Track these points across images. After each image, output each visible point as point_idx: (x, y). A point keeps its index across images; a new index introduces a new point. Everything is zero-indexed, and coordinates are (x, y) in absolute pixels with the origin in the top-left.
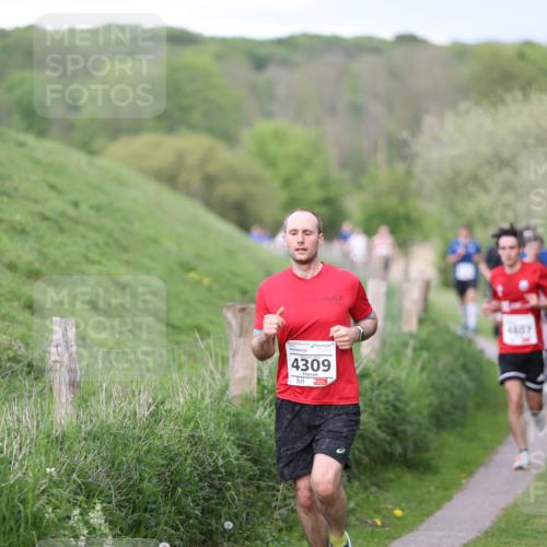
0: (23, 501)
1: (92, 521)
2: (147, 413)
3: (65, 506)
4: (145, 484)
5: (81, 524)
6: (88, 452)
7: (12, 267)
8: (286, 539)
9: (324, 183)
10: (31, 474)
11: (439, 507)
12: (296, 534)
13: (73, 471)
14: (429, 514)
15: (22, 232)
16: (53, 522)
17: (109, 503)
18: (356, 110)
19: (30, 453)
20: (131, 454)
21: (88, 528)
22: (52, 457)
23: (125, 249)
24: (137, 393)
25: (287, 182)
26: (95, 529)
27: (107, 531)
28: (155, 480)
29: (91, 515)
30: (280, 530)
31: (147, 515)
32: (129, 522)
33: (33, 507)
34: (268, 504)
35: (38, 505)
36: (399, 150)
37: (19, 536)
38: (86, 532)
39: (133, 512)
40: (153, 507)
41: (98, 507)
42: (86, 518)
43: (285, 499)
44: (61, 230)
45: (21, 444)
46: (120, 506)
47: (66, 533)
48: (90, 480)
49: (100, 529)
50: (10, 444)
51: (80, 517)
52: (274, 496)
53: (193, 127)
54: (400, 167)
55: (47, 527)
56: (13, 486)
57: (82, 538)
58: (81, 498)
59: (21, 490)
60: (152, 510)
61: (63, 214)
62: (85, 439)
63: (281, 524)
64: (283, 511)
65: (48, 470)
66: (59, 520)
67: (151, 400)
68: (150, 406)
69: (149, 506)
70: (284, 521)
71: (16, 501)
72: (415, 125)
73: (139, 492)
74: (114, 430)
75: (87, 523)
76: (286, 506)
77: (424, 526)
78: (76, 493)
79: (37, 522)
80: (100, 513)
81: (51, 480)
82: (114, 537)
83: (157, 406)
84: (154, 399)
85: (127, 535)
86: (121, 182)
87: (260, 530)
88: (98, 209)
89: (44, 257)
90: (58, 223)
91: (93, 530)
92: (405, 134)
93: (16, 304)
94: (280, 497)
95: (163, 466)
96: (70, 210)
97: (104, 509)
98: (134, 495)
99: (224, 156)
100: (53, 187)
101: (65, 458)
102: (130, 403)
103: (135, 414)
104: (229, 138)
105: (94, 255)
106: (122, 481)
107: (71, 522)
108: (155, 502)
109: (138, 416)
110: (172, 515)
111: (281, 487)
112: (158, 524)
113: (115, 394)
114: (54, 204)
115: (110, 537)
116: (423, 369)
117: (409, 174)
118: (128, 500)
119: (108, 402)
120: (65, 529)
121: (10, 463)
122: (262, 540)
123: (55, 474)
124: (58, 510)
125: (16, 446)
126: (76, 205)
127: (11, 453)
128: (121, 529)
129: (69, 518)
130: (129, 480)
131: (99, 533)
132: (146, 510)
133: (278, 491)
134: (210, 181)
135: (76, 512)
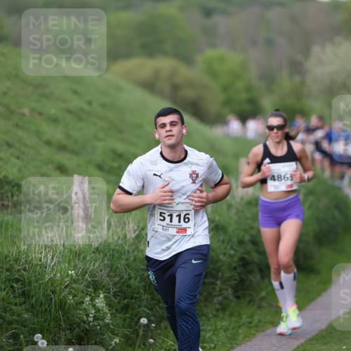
0: (54, 292)
1: (97, 305)
2: (133, 236)
3: (80, 295)
4: (132, 281)
5: (91, 307)
6: (96, 261)
7: (48, 143)
8: (221, 316)
9: (249, 89)
10: (59, 275)
11: (319, 295)
12: (228, 313)
13: (86, 272)
14: (313, 299)
15: (55, 121)
16: (73, 305)
17: (109, 293)
18: (270, 43)
19: (59, 261)
20: (123, 262)
21: (95, 309)
22: (72, 264)
23: (121, 131)
24: (127, 222)
25: (225, 89)
26: (99, 310)
27: (107, 311)
28: (139, 279)
29: (97, 301)
30: (218, 310)
31: (133, 301)
32: (122, 305)
33: (59, 296)
34: (210, 294)
35: (63, 295)
36: (297, 68)
37: (51, 315)
38: (93, 312)
39: (125, 299)
40: (137, 296)
41: (102, 296)
42: (94, 303)
43: (221, 290)
44: (80, 119)
45: (53, 256)
46: (115, 295)
47: (81, 312)
48: (97, 279)
49: (103, 310)
50: (46, 256)
51: (90, 302)
52: (214, 288)
53: (165, 54)
54: (297, 79)
55: (69, 309)
56: (47, 282)
57: (91, 315)
58: (90, 290)
59: (52, 285)
60: (136, 298)
61: (82, 109)
62: (94, 252)
63: (218, 306)
64: (220, 298)
65: (70, 272)
66: (76, 304)
67: (136, 228)
68: (135, 231)
69: (135, 295)
70: (221, 304)
71: (49, 291)
72: (307, 52)
73: (129, 286)
74: (113, 247)
75: (94, 306)
76: (221, 295)
77: (310, 307)
78: (88, 287)
79: (62, 305)
80: (103, 300)
81: (71, 278)
82: (111, 314)
83: (140, 231)
84: (138, 227)
85: (120, 313)
86: (119, 89)
87: (205, 310)
88: (104, 106)
89: (68, 136)
90: (78, 115)
91: (98, 310)
92: (300, 58)
93: (50, 166)
94: (218, 288)
95: (143, 269)
96: (86, 107)
97: (105, 297)
98: (125, 288)
99: (185, 72)
100: (75, 92)
101: (80, 265)
102: (122, 229)
103: (125, 236)
104: (188, 60)
105: (101, 135)
106: (117, 279)
107: (84, 305)
108: (138, 293)
109: (128, 237)
110: (149, 301)
111: (218, 282)
112: (139, 306)
113: (113, 224)
114: (76, 103)
115: (109, 315)
116: (310, 207)
117: (303, 83)
118: (121, 292)
119: (108, 229)
120: (80, 310)
121: (46, 268)
122: (206, 316)
123: (74, 275)
124: (76, 298)
125: (50, 257)
126: (90, 103)
127: (47, 261)
128: (116, 310)
129: (83, 303)
130: (122, 278)
131: (102, 312)
132: (132, 298)
133: (216, 285)
134: (175, 88)
135: (88, 299)
